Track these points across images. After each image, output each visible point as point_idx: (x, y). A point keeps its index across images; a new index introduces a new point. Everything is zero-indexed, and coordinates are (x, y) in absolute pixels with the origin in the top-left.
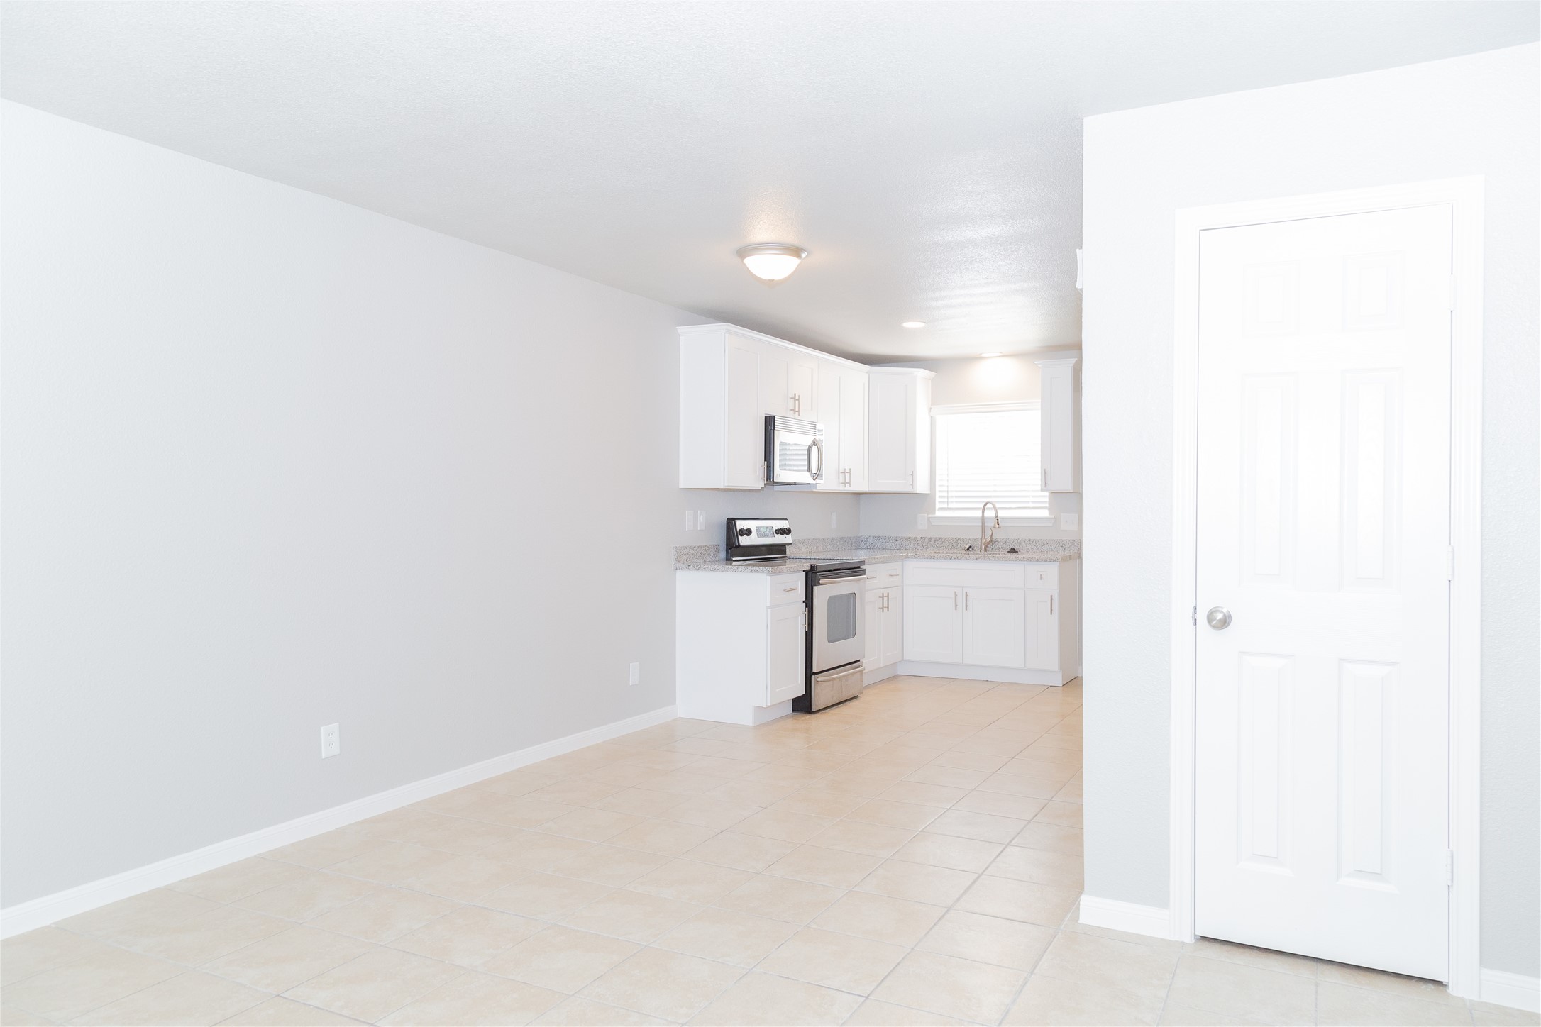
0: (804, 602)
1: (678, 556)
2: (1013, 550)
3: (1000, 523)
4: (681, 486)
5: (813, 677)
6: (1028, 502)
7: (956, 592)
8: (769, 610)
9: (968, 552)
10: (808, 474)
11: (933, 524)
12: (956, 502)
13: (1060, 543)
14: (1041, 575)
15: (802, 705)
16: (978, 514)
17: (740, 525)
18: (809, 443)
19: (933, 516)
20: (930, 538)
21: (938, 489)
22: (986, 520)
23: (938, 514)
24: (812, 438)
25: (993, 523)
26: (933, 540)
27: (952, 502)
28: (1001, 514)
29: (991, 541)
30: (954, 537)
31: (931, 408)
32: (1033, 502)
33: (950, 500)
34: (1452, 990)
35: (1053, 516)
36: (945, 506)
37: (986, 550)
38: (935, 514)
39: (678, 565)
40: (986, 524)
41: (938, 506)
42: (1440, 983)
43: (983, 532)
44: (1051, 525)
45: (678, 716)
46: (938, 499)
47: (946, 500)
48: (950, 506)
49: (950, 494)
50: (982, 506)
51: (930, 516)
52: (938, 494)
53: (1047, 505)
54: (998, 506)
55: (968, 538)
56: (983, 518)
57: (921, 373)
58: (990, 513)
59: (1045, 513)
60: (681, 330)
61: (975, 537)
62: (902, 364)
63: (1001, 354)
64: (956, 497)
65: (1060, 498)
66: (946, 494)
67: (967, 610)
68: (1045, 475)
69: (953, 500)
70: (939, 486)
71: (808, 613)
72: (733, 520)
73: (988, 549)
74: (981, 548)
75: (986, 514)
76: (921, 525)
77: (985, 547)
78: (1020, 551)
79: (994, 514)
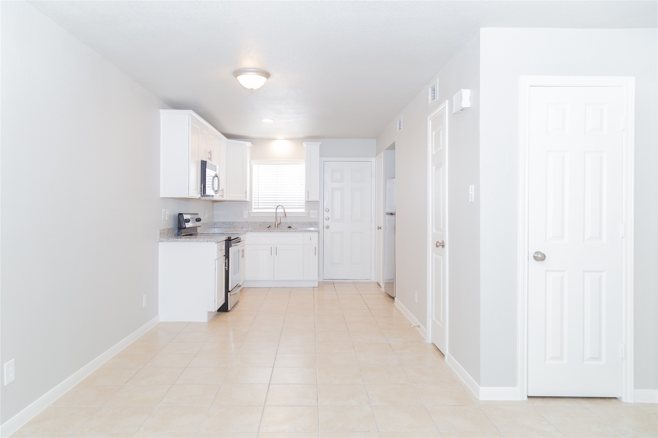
0: (224, 256)
1: (161, 234)
2: (290, 227)
3: (286, 215)
4: (161, 196)
5: (229, 293)
6: (296, 205)
7: (271, 247)
8: (216, 261)
9: (269, 228)
10: (212, 191)
11: (251, 215)
12: (262, 205)
13: (310, 224)
14: (311, 238)
15: (224, 309)
16: (274, 211)
17: (186, 217)
18: (214, 175)
19: (251, 212)
20: (250, 222)
21: (253, 199)
22: (278, 214)
23: (254, 211)
24: (215, 173)
25: (283, 215)
26: (251, 223)
27: (260, 205)
28: (287, 211)
29: (280, 223)
30: (262, 221)
31: (250, 161)
32: (298, 205)
34: (624, 400)
35: (307, 212)
36: (257, 207)
39: (161, 239)
40: (278, 215)
41: (253, 207)
42: (615, 398)
43: (276, 219)
44: (306, 215)
45: (160, 321)
46: (253, 204)
47: (257, 204)
48: (259, 207)
49: (260, 201)
50: (276, 207)
51: (250, 212)
52: (253, 201)
53: (304, 207)
54: (285, 207)
55: (268, 221)
56: (276, 213)
57: (249, 144)
58: (280, 210)
59: (303, 210)
60: (161, 111)
61: (271, 221)
62: (240, 139)
63: (285, 138)
64: (262, 203)
65: (310, 204)
66: (257, 202)
67: (276, 255)
68: (308, 193)
69: (261, 204)
70: (254, 197)
71: (227, 261)
72: (182, 214)
73: (279, 227)
74: (275, 227)
75: (278, 210)
76: (246, 216)
77: (277, 226)
78: (293, 228)
79: (282, 211)
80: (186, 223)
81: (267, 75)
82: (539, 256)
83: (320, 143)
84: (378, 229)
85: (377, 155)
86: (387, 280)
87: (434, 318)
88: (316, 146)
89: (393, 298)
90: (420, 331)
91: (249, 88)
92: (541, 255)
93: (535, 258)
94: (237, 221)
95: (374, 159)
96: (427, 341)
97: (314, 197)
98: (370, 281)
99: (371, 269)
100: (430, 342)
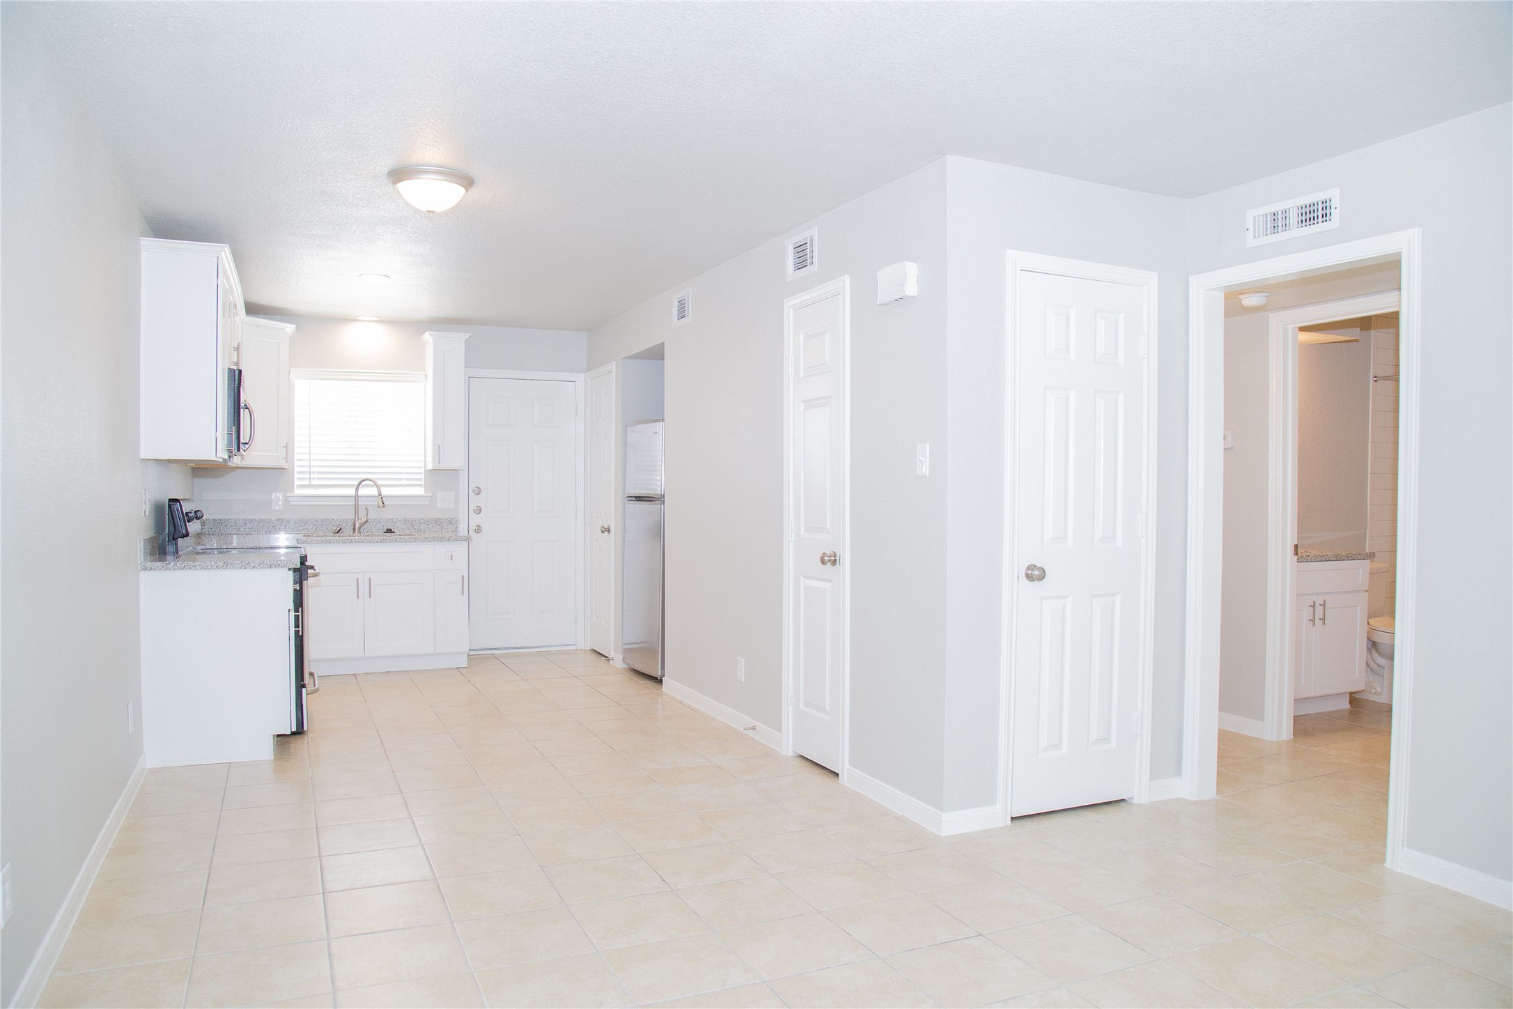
2: (389, 531)
3: (384, 502)
4: (142, 457)
5: (304, 690)
6: (402, 479)
7: (357, 579)
11: (291, 503)
12: (319, 478)
13: (438, 522)
14: (452, 556)
16: (352, 492)
17: (185, 508)
19: (291, 495)
20: (290, 520)
21: (296, 463)
22: (360, 499)
23: (297, 492)
26: (291, 522)
27: (315, 478)
28: (385, 491)
29: (366, 522)
30: (319, 518)
31: (289, 370)
32: (406, 479)
33: (312, 476)
34: (1136, 801)
35: (430, 494)
36: (307, 483)
37: (359, 532)
38: (294, 492)
39: (148, 564)
40: (360, 504)
41: (297, 483)
43: (357, 512)
44: (427, 503)
46: (296, 476)
47: (308, 476)
48: (313, 483)
49: (312, 470)
50: (356, 483)
51: (288, 494)
52: (296, 469)
53: (423, 483)
54: (379, 483)
55: (336, 518)
56: (357, 497)
58: (368, 491)
59: (420, 491)
61: (344, 518)
62: (270, 316)
63: (377, 319)
64: (318, 473)
65: (440, 476)
66: (307, 470)
67: (370, 597)
68: (438, 450)
69: (316, 476)
70: (298, 460)
71: (300, 614)
72: (177, 501)
73: (362, 530)
74: (354, 530)
75: (362, 492)
76: (278, 506)
77: (359, 528)
78: (397, 532)
79: (374, 491)
80: (188, 522)
81: (468, 182)
82: (1036, 573)
83: (467, 336)
84: (603, 532)
85: (588, 370)
86: (637, 643)
87: (802, 706)
88: (456, 342)
89: (658, 681)
90: (755, 738)
91: (425, 209)
92: (1039, 571)
93: (1029, 577)
94: (257, 517)
95: (583, 375)
96: (784, 753)
97: (455, 459)
98: (574, 648)
99: (576, 621)
100: (791, 754)
